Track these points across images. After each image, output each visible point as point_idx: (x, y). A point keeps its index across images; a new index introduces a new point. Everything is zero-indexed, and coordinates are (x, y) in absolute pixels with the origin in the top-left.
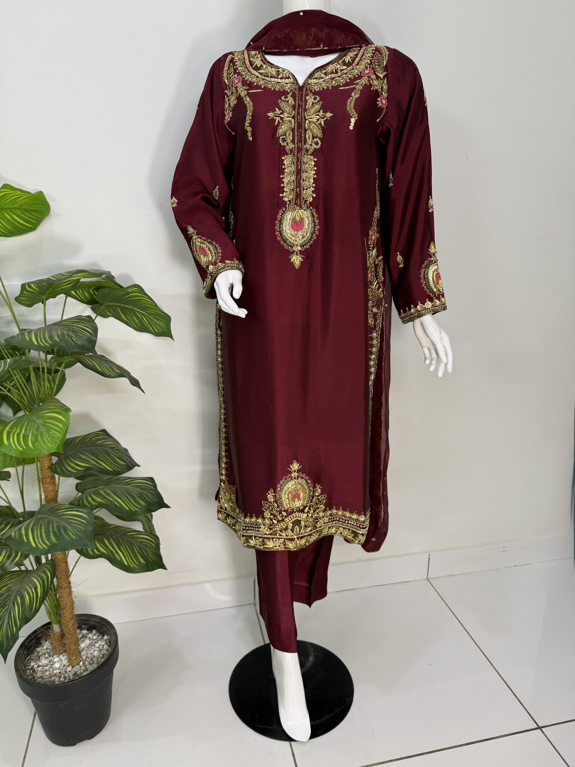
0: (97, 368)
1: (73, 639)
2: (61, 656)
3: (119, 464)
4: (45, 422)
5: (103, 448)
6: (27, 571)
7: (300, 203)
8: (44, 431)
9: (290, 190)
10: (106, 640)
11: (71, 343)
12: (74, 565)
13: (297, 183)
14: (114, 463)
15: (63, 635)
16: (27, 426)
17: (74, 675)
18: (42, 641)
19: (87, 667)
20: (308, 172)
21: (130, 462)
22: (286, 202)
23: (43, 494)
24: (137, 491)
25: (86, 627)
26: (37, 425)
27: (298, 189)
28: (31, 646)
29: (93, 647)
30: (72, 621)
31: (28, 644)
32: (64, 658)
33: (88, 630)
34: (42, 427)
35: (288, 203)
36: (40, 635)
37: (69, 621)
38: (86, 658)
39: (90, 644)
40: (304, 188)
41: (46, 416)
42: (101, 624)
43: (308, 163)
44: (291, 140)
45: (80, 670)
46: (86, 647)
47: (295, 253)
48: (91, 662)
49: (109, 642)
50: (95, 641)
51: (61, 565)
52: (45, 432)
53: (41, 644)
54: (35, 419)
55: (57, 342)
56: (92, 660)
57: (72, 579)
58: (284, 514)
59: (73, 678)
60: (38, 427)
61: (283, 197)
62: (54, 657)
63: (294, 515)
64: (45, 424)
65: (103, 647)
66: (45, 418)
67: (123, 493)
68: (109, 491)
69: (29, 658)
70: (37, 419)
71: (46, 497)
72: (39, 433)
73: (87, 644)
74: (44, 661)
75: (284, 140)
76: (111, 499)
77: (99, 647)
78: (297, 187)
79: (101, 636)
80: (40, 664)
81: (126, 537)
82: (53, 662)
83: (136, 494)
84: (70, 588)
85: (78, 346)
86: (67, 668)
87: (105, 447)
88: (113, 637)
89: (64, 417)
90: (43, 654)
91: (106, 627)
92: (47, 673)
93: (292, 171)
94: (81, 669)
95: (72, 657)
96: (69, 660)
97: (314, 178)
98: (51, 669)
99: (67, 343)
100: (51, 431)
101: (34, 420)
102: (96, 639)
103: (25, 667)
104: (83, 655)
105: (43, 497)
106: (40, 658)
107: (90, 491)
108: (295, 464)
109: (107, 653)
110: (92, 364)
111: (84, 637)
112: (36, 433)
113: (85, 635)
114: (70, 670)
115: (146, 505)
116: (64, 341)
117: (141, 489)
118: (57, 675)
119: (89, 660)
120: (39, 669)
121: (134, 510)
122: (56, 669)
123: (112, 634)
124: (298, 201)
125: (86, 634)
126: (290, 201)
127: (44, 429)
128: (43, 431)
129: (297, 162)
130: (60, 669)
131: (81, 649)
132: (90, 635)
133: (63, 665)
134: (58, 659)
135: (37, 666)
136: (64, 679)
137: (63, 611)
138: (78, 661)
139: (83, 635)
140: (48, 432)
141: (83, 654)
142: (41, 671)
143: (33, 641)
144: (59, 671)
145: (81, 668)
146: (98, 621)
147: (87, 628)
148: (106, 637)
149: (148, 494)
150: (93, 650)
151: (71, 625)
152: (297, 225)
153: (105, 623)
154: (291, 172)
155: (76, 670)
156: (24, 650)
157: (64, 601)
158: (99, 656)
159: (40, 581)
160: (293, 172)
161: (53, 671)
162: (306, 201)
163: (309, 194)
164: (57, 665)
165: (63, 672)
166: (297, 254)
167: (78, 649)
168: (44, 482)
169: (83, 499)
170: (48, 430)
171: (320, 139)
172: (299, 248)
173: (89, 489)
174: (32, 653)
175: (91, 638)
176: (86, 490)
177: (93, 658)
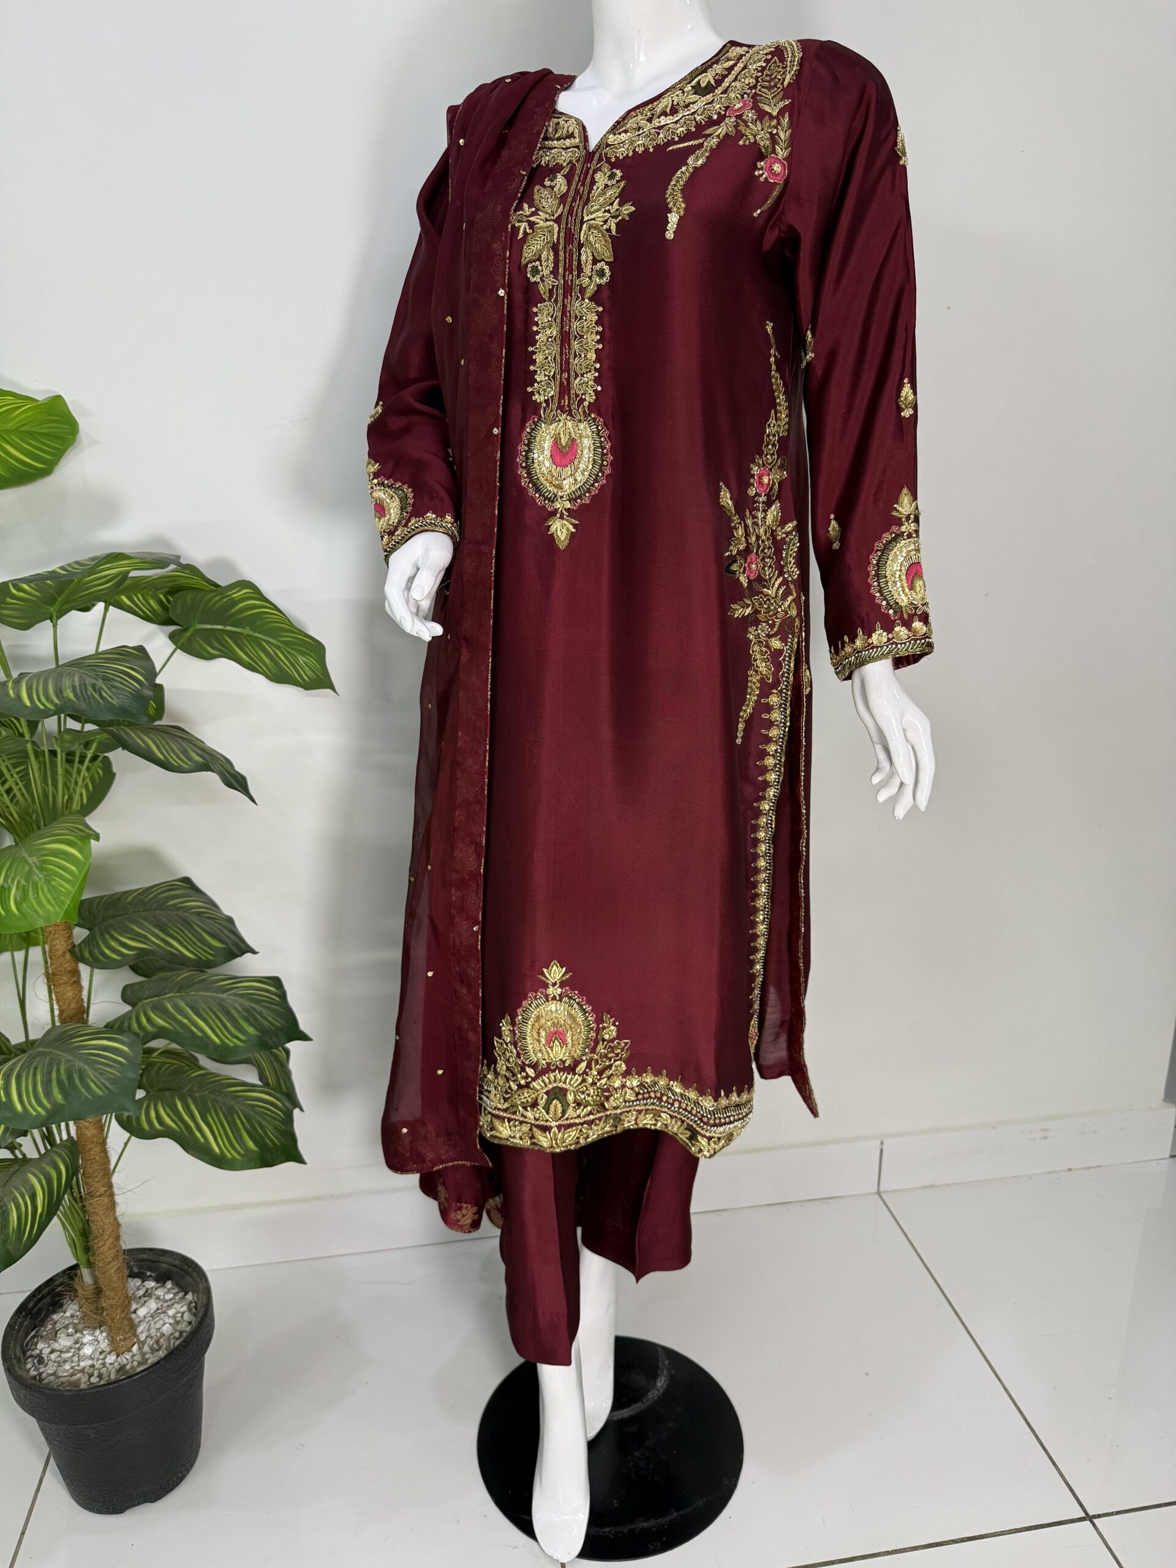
0: (154, 754)
1: (117, 1298)
2: (98, 1332)
3: (210, 946)
4: (44, 862)
5: (180, 913)
6: (25, 1160)
7: (569, 406)
8: (40, 879)
9: (547, 378)
10: (191, 1302)
11: (98, 702)
12: (120, 1152)
13: (561, 362)
14: (199, 944)
15: (98, 1291)
16: (9, 869)
17: (118, 1371)
18: (65, 1301)
19: (147, 1356)
20: (585, 337)
21: (235, 944)
22: (541, 403)
23: (56, 1007)
24: (241, 1004)
25: (153, 1275)
26: (28, 868)
27: (565, 375)
28: (40, 1310)
29: (162, 1315)
30: (115, 1263)
31: (35, 1306)
32: (102, 1336)
33: (157, 1280)
34: (36, 871)
35: (544, 405)
36: (60, 1288)
37: (110, 1262)
38: (147, 1337)
39: (158, 1309)
40: (576, 373)
41: (45, 849)
42: (181, 1270)
43: (584, 318)
44: (551, 269)
45: (132, 1362)
46: (149, 1315)
47: (558, 515)
48: (155, 1346)
49: (196, 1307)
50: (170, 1303)
51: (92, 1148)
52: (43, 880)
53: (61, 1306)
54: (25, 855)
55: (70, 700)
56: (157, 1342)
57: (116, 1179)
58: (531, 1072)
59: (116, 1378)
60: (30, 872)
61: (532, 393)
62: (85, 1333)
63: (552, 1075)
64: (44, 866)
65: (182, 1317)
66: (44, 853)
67: (211, 1009)
68: (182, 1005)
69: (33, 1333)
70: (30, 856)
71: (61, 1012)
72: (31, 886)
73: (150, 1309)
74: (64, 1342)
75: (535, 271)
76: (186, 1021)
77: (174, 1317)
78: (562, 371)
79: (181, 1295)
80: (56, 1346)
81: (222, 1095)
82: (82, 1344)
83: (237, 1011)
84: (112, 1195)
85: (112, 708)
86: (105, 1358)
87: (185, 912)
88: (201, 1296)
89: (80, 851)
90: (64, 1327)
91: (191, 1276)
92: (67, 1367)
93: (551, 337)
94: (132, 1358)
95: (118, 1334)
96: (112, 1341)
97: (597, 351)
98: (76, 1359)
99: (90, 702)
100: (55, 880)
101: (23, 858)
102: (171, 1300)
103: (24, 1353)
104: (142, 1332)
105: (57, 1012)
106: (56, 1334)
107: (147, 1003)
108: (555, 967)
109: (188, 1329)
110: (143, 745)
111: (148, 1294)
112: (25, 884)
113: (150, 1291)
114: (112, 1362)
115: (258, 1033)
116: (84, 699)
117: (251, 1000)
118: (86, 1371)
119: (151, 1343)
120: (53, 1356)
121: (232, 1044)
122: (86, 1358)
123: (201, 1290)
124: (565, 402)
125: (152, 1288)
126: (547, 401)
127: (41, 876)
128: (38, 879)
129: (562, 318)
130: (93, 1359)
131: (136, 1321)
132: (160, 1292)
133: (100, 1350)
134: (91, 1338)
135: (49, 1350)
136: (98, 1379)
137: (96, 1241)
138: (128, 1343)
139: (146, 1291)
140: (48, 882)
141: (140, 1330)
142: (55, 1362)
143: (44, 1300)
144: (90, 1362)
145: (135, 1358)
146: (177, 1262)
147: (156, 1276)
148: (190, 1297)
149: (265, 1012)
150: (161, 1322)
151: (113, 1270)
152: (564, 454)
153: (190, 1267)
154: (550, 340)
155: (125, 1362)
156: (25, 1317)
157: (99, 1222)
158: (172, 1334)
159: (44, 1182)
160: (555, 339)
161: (79, 1361)
162: (582, 401)
163: (587, 386)
164: (87, 1350)
165: (98, 1364)
166: (562, 517)
167: (131, 1320)
168: (56, 983)
169: (130, 1018)
170: (48, 878)
171: (607, 263)
172: (568, 505)
173: (146, 999)
174: (42, 1323)
175: (161, 1297)
176: (141, 1000)
177: (161, 1337)
